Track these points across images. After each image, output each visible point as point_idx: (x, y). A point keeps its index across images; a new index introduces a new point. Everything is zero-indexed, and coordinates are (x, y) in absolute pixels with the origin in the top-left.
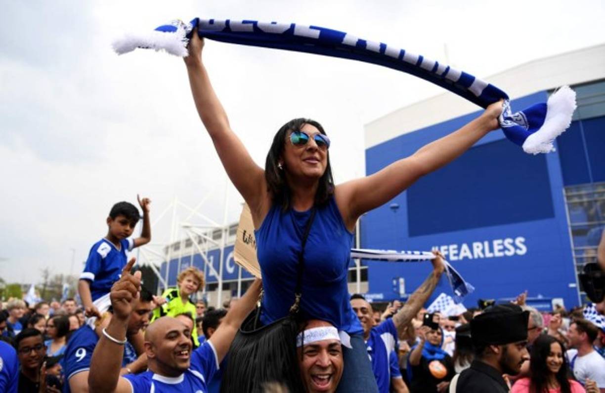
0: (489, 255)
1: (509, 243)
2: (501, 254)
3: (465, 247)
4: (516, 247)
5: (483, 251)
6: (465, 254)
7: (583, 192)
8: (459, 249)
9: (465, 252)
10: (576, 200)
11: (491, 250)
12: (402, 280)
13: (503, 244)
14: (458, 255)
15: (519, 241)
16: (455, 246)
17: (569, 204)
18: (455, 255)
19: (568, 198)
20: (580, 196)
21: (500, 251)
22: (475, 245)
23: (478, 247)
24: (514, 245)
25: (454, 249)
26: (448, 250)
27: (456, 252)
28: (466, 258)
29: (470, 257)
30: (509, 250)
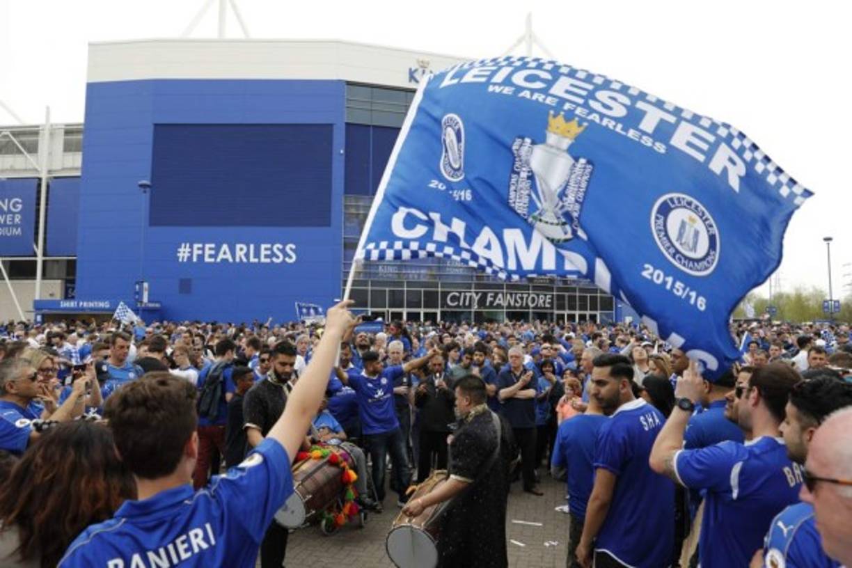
0: (252, 260)
1: (278, 249)
2: (268, 260)
3: (225, 247)
4: (286, 255)
5: (247, 255)
6: (225, 257)
7: (361, 204)
8: (217, 249)
9: (225, 253)
10: (353, 211)
11: (257, 255)
12: (146, 285)
13: (271, 249)
14: (215, 256)
15: (290, 247)
16: (213, 246)
17: (345, 214)
18: (211, 256)
19: (346, 207)
20: (357, 207)
21: (266, 256)
22: (238, 246)
23: (241, 251)
24: (283, 251)
25: (210, 249)
26: (203, 249)
27: (213, 252)
28: (225, 261)
29: (231, 260)
30: (278, 257)
